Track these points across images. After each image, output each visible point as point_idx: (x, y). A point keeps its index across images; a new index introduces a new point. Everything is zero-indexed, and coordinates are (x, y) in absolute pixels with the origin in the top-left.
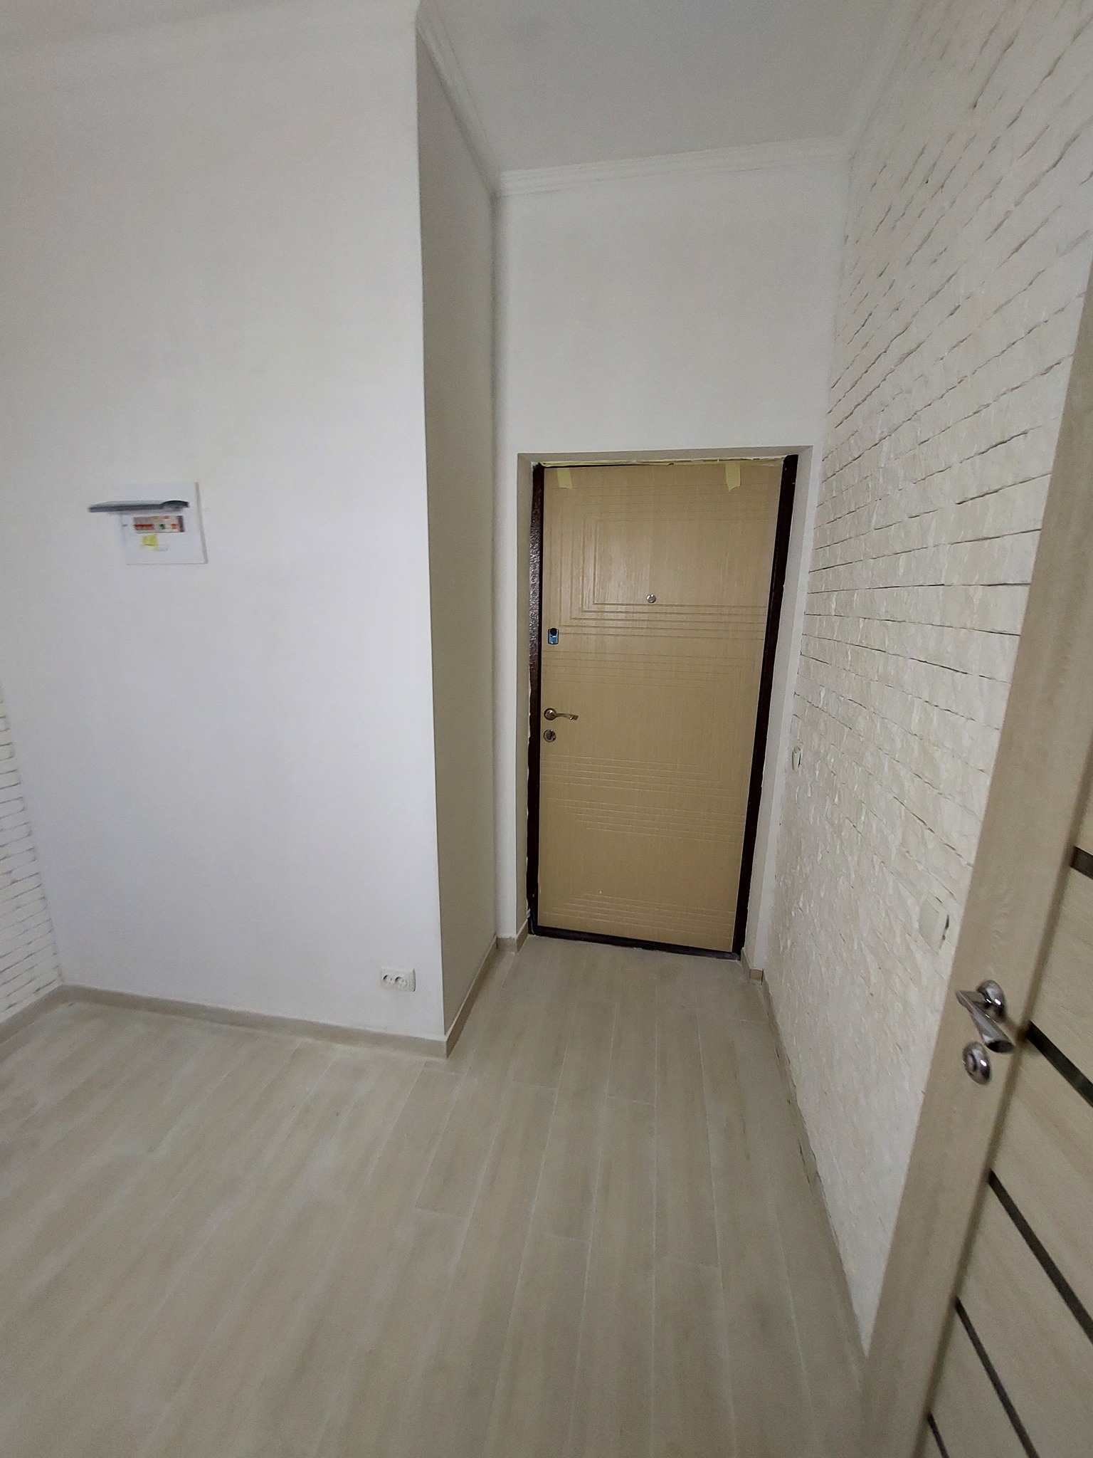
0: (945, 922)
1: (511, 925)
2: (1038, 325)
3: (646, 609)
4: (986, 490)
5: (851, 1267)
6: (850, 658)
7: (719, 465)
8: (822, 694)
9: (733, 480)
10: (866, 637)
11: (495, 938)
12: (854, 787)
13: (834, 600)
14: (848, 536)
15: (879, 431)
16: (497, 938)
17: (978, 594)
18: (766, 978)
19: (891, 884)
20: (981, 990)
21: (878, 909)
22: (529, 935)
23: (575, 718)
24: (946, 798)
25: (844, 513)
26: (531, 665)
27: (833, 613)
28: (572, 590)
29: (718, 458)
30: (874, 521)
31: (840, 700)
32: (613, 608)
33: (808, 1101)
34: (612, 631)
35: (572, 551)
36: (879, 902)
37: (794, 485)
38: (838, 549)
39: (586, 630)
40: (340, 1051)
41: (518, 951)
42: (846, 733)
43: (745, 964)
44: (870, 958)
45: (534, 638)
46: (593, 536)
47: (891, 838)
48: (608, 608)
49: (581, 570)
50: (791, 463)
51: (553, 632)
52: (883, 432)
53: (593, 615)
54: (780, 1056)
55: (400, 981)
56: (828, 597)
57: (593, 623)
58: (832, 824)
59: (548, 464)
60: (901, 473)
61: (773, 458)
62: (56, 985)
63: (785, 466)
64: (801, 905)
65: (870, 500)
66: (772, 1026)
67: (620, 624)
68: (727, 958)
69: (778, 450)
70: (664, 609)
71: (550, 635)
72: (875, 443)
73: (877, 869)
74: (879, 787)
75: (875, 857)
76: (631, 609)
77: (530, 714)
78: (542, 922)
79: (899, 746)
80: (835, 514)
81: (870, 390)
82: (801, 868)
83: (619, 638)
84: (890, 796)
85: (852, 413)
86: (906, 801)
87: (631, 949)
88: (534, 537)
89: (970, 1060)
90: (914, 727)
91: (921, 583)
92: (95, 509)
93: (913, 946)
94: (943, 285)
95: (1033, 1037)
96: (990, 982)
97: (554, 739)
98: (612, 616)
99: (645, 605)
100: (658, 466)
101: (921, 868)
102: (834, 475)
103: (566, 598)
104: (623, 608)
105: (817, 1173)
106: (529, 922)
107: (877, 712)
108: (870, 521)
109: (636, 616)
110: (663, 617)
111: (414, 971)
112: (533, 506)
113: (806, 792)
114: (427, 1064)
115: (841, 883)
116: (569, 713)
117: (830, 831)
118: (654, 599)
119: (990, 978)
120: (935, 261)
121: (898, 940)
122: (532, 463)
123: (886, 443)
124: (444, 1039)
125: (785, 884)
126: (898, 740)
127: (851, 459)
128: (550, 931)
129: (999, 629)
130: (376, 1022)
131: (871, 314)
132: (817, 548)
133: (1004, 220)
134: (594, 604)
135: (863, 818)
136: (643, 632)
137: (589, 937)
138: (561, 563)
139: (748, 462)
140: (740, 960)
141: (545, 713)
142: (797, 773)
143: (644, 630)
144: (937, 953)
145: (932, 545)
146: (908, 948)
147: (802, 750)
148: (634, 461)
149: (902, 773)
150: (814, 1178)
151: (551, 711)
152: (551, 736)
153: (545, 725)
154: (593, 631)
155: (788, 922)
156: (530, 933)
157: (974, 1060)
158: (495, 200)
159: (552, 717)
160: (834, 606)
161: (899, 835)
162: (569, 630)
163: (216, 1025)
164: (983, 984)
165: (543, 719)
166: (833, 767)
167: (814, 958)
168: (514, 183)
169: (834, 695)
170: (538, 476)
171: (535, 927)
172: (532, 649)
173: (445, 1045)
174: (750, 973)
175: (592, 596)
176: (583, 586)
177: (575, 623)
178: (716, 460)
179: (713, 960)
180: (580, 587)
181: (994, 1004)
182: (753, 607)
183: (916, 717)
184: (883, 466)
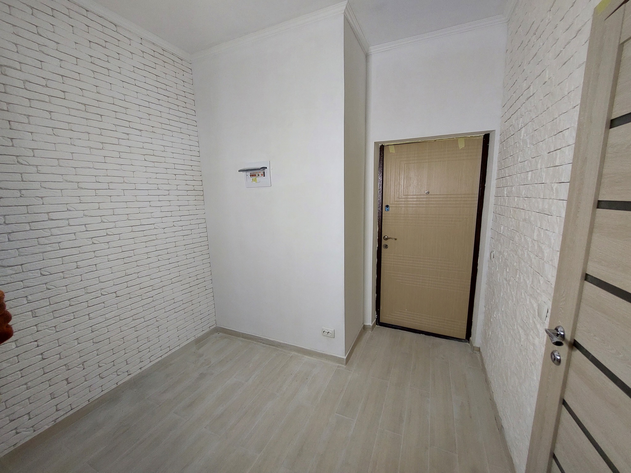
0: (547, 310)
1: (369, 321)
2: (571, 91)
3: (425, 197)
4: (556, 149)
5: (516, 460)
6: (512, 213)
7: (455, 140)
8: (502, 228)
9: (461, 145)
10: (518, 204)
11: (363, 325)
12: (514, 263)
13: (505, 190)
14: (510, 165)
15: (520, 125)
16: (364, 325)
17: (555, 186)
18: (481, 350)
19: (528, 300)
20: (556, 329)
21: (524, 310)
22: (377, 326)
23: (396, 239)
24: (546, 263)
25: (509, 156)
26: (378, 219)
27: (506, 196)
28: (395, 190)
29: (455, 137)
30: (519, 159)
31: (509, 230)
32: (411, 197)
33: (498, 398)
34: (411, 205)
35: (395, 176)
36: (524, 308)
37: (488, 145)
38: (507, 170)
39: (400, 205)
40: (307, 358)
41: (372, 331)
42: (511, 243)
43: (472, 345)
44: (521, 331)
45: (380, 209)
46: (403, 170)
47: (528, 282)
48: (409, 197)
49: (398, 183)
50: (486, 138)
51: (387, 206)
52: (521, 126)
53: (403, 200)
54: (487, 381)
55: (329, 334)
56: (503, 189)
57: (403, 203)
58: (506, 280)
59: (385, 144)
60: (528, 141)
61: (479, 135)
62: (214, 326)
63: (484, 138)
64: (495, 316)
65: (518, 151)
66: (484, 370)
67: (414, 203)
68: (463, 342)
69: (481, 132)
70: (433, 196)
71: (386, 208)
72: (519, 130)
73: (523, 295)
74: (523, 263)
75: (522, 290)
76: (419, 197)
77: (378, 238)
78: (382, 320)
79: (530, 245)
80: (505, 157)
81: (517, 109)
82: (495, 300)
83: (414, 208)
84: (528, 265)
85: (510, 118)
86: (533, 267)
87: (419, 335)
88: (380, 171)
89: (553, 356)
90: (535, 238)
91: (536, 183)
92: (240, 171)
93: (536, 322)
94: (541, 73)
95: (575, 345)
96: (560, 326)
97: (387, 248)
98: (411, 200)
99: (424, 195)
100: (430, 142)
101: (538, 291)
102: (505, 141)
103: (392, 194)
104: (415, 197)
105: (502, 426)
106: (376, 320)
107: (522, 233)
108: (518, 160)
109: (421, 200)
110: (432, 199)
111: (334, 330)
112: (380, 160)
113: (496, 269)
114: (338, 367)
115: (510, 303)
116: (393, 237)
117: (506, 283)
118: (429, 193)
119: (559, 325)
120: (538, 64)
121: (531, 321)
122: (379, 145)
123: (523, 130)
124: (345, 358)
125: (488, 309)
126: (530, 243)
127: (510, 135)
128: (385, 324)
129: (562, 199)
130: (320, 348)
131: (516, 81)
132: (499, 170)
133: (560, 54)
134: (404, 195)
135: (518, 276)
136: (424, 205)
137: (401, 328)
138: (391, 180)
139: (468, 138)
140: (469, 343)
141: (384, 237)
142: (493, 261)
143: (425, 205)
144: (544, 323)
145: (540, 168)
146: (534, 323)
147: (494, 252)
148: (420, 141)
149: (531, 256)
150: (501, 428)
151: (386, 237)
152: (386, 246)
153: (384, 242)
154: (403, 205)
155: (490, 324)
156: (377, 325)
157: (555, 356)
158: (367, 56)
159: (387, 239)
160: (505, 193)
161: (531, 280)
162: (393, 205)
163: (264, 345)
164: (557, 327)
165: (383, 241)
166: (506, 257)
167: (500, 336)
168: (373, 50)
169: (506, 228)
170: (382, 149)
171: (379, 322)
172: (379, 213)
173: (345, 360)
174: (473, 348)
175: (403, 192)
176: (399, 189)
177: (396, 203)
178: (454, 138)
179: (457, 342)
180: (398, 189)
181: (560, 334)
182: (472, 194)
183: (535, 234)
184: (522, 138)
